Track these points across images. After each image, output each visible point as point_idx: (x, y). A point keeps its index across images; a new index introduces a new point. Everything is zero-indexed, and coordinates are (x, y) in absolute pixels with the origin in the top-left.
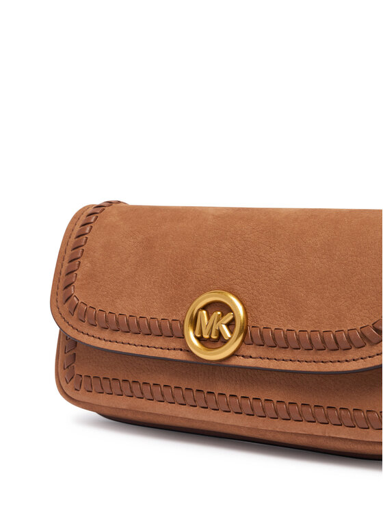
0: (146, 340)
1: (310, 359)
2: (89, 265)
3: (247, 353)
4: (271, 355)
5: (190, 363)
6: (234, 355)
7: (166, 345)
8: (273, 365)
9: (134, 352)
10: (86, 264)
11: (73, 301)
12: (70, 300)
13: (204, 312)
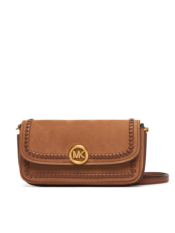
0: (57, 160)
1: (109, 161)
2: (33, 140)
3: (90, 161)
4: (97, 161)
5: (73, 165)
6: (86, 162)
7: (63, 161)
8: (98, 164)
9: (53, 164)
10: (32, 140)
11: (29, 151)
12: (28, 151)
13: (74, 151)
